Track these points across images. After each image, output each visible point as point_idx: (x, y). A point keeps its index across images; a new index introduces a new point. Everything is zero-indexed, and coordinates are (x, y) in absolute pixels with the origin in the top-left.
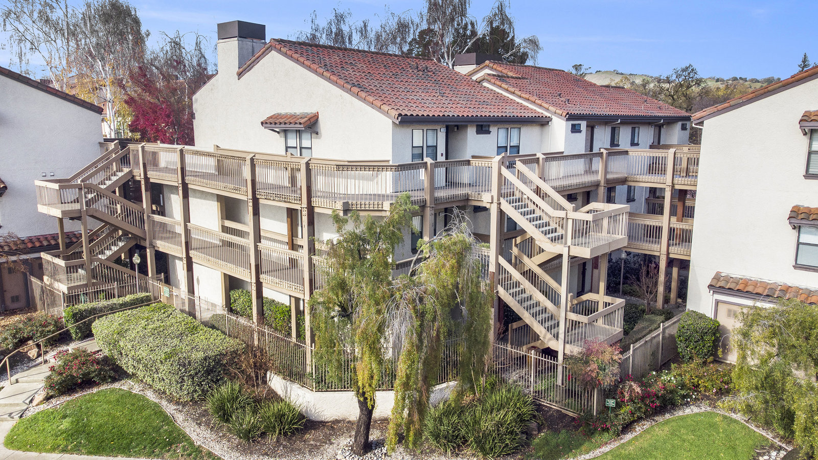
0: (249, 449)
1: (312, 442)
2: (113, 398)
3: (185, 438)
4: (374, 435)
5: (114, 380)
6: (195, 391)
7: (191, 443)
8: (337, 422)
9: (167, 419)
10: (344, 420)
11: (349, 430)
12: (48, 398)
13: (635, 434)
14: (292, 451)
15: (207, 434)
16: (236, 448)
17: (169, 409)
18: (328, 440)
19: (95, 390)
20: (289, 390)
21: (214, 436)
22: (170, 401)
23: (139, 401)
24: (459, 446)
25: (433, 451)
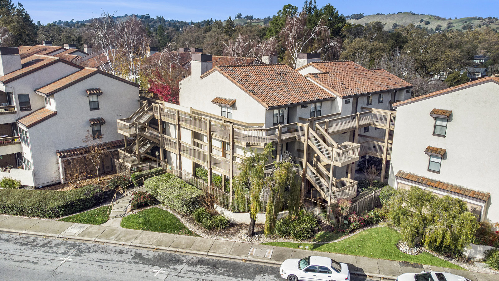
0: (209, 232)
1: (232, 231)
2: (156, 211)
3: (186, 228)
4: (256, 230)
5: (155, 204)
6: (187, 210)
7: (188, 230)
8: (242, 224)
9: (177, 220)
10: (244, 224)
11: (246, 227)
12: (132, 210)
13: (355, 234)
14: (225, 234)
15: (193, 226)
16: (205, 232)
17: (178, 216)
18: (238, 231)
19: (149, 208)
20: (223, 211)
21: (196, 228)
22: (178, 213)
23: (166, 213)
24: (287, 235)
25: (277, 237)
